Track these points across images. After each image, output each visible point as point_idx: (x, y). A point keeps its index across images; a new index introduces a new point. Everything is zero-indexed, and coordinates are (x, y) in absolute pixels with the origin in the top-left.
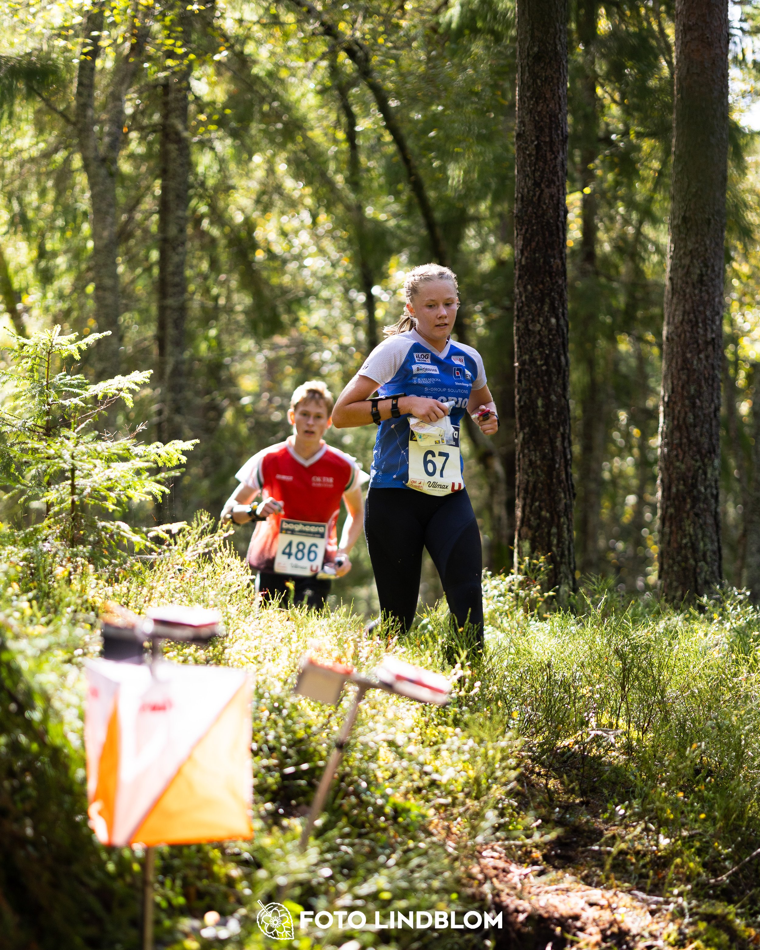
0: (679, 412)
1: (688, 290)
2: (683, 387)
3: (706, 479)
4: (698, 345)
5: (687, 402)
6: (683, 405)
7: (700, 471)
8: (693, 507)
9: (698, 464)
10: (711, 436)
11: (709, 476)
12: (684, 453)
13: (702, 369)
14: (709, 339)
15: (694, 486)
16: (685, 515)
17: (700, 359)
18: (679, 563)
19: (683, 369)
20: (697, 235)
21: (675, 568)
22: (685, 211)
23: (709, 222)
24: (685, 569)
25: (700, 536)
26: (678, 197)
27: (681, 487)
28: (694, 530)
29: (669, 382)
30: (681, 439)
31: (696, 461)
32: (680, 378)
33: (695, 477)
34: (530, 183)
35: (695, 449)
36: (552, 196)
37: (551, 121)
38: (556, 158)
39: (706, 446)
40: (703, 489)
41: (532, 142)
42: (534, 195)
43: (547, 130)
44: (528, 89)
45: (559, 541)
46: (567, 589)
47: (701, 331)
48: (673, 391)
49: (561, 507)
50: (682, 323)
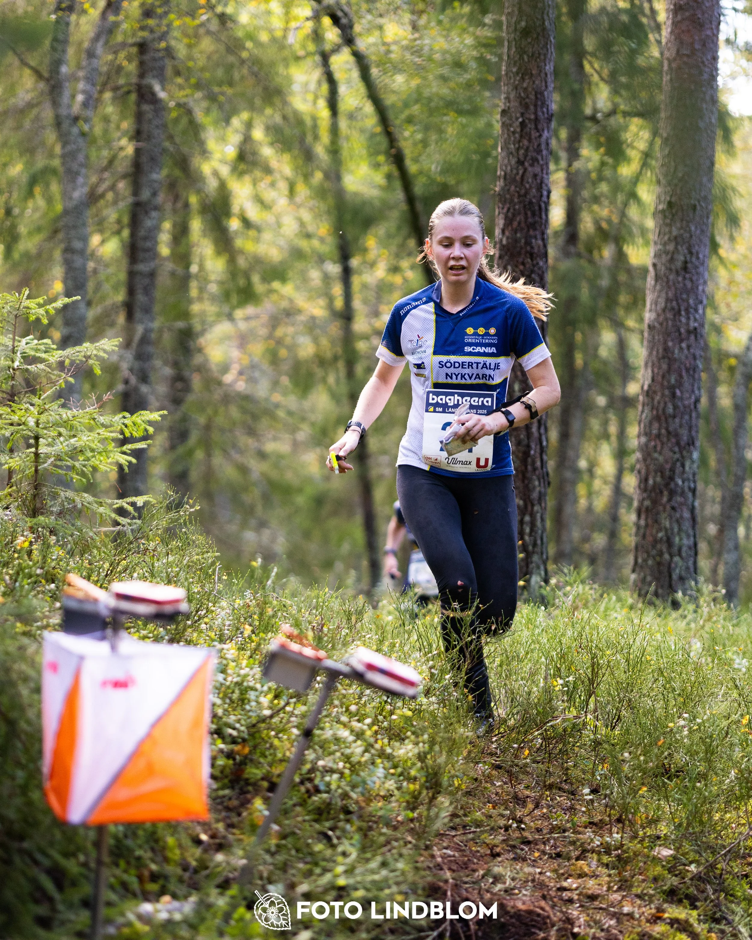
0: (659, 403)
1: (671, 277)
2: (663, 377)
3: (684, 472)
4: (680, 334)
5: (667, 392)
6: (663, 395)
7: (678, 464)
8: (670, 500)
9: (677, 456)
10: (690, 428)
11: (687, 468)
12: (663, 444)
13: (683, 358)
14: (691, 328)
15: (672, 478)
16: (661, 508)
17: (681, 349)
18: (654, 557)
19: (664, 357)
20: (682, 220)
21: (650, 562)
22: (671, 196)
23: (694, 208)
24: (659, 564)
25: (676, 530)
26: (663, 181)
27: (658, 479)
28: (671, 524)
29: (649, 371)
30: (659, 429)
31: (675, 453)
32: (660, 368)
33: (672, 470)
34: (513, 161)
35: (673, 440)
36: (535, 176)
37: (537, 98)
38: (540, 136)
39: (685, 438)
40: (680, 482)
41: (517, 119)
42: (518, 174)
43: (532, 108)
44: (515, 64)
45: (532, 530)
46: (539, 579)
47: (684, 320)
48: (653, 380)
49: (535, 495)
50: (664, 310)
